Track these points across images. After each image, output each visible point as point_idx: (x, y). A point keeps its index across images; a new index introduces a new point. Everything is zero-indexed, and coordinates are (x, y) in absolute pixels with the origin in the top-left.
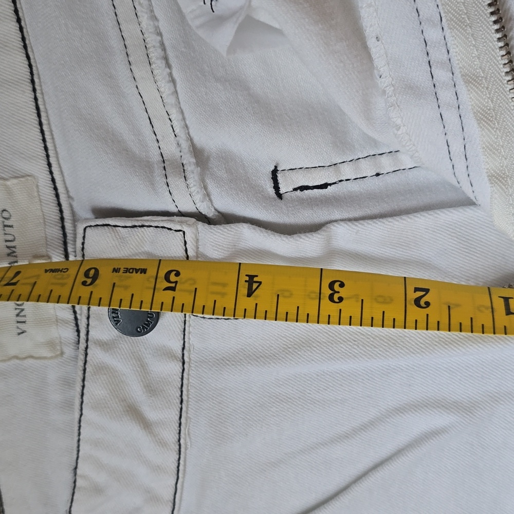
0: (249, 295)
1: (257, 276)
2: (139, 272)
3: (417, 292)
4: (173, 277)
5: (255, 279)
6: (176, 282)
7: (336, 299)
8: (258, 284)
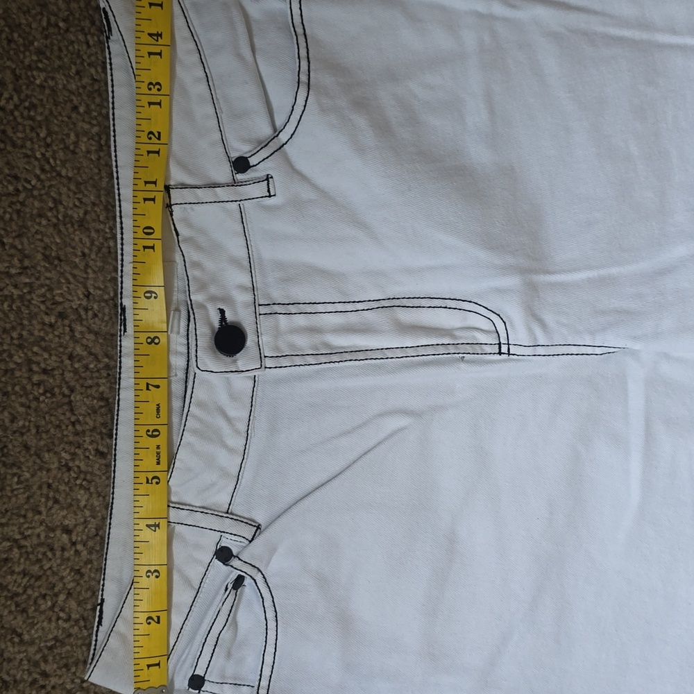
2: (157, 461)
3: (156, 618)
4: (155, 481)
6: (152, 483)
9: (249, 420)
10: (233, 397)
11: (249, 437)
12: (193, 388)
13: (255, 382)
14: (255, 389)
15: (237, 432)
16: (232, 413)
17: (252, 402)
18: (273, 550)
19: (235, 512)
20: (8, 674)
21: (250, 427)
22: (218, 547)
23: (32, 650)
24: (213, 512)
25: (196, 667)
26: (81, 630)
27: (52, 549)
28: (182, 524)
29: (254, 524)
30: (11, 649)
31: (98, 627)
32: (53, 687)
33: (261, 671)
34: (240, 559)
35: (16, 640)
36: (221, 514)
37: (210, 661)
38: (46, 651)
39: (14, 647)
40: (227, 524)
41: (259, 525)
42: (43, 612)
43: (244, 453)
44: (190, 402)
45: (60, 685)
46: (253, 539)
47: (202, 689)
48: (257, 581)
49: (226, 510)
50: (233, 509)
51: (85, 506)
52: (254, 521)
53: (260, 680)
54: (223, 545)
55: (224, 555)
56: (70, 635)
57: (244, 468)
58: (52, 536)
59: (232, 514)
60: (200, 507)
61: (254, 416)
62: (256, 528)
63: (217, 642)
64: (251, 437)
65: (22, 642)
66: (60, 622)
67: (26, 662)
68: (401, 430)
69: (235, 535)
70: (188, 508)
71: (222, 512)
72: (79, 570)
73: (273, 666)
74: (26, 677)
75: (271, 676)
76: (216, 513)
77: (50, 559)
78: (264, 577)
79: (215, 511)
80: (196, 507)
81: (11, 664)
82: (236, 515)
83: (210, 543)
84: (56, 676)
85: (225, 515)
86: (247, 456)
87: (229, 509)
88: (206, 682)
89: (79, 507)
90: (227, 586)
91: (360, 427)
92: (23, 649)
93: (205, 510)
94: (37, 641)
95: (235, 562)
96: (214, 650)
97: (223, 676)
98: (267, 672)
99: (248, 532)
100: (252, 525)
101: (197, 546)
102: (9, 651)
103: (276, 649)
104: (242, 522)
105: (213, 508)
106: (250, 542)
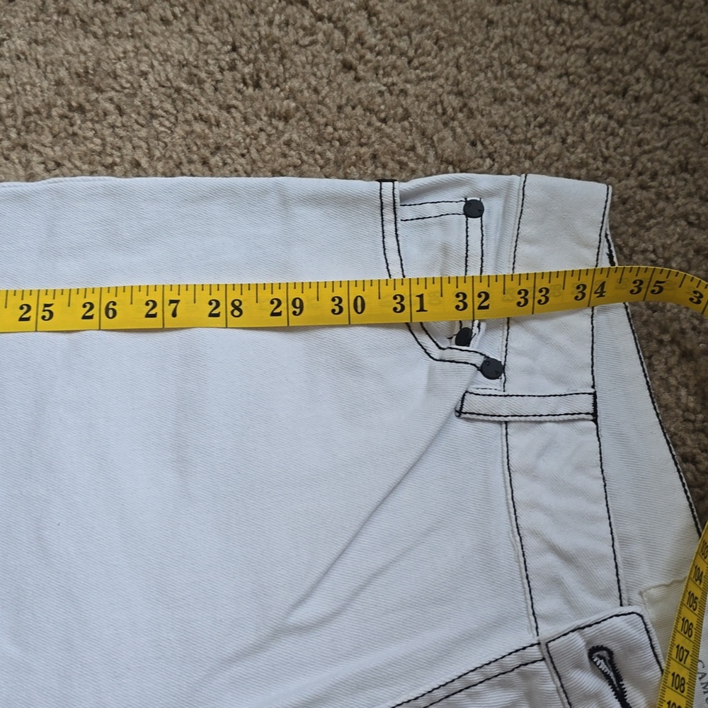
9: (524, 555)
10: (556, 583)
11: (516, 530)
12: (618, 581)
13: (534, 614)
14: (530, 602)
15: (535, 534)
16: (551, 559)
17: (529, 582)
18: (431, 388)
19: (497, 426)
20: (685, 180)
21: (519, 544)
22: (503, 375)
23: (670, 211)
24: (528, 419)
25: (482, 226)
26: (624, 243)
27: (694, 328)
28: (560, 395)
29: (468, 416)
30: (695, 206)
31: (610, 251)
32: (628, 175)
33: (398, 241)
34: (474, 365)
35: (692, 218)
36: (516, 418)
37: (467, 236)
38: (654, 212)
39: (693, 209)
40: (504, 406)
41: (459, 416)
42: (678, 253)
43: (514, 507)
44: (615, 559)
45: (623, 179)
46: (464, 395)
47: (464, 203)
48: (437, 348)
49: (509, 425)
50: (499, 430)
51: (677, 389)
52: (468, 420)
53: (396, 230)
54: (497, 381)
55: (492, 369)
56: (634, 235)
57: (506, 487)
58: (701, 345)
59: (500, 423)
60: (545, 422)
61: (519, 562)
62: (464, 410)
63: (466, 261)
64: (512, 531)
65: (685, 217)
66: (651, 248)
67: (672, 196)
68: (301, 602)
69: (490, 395)
70: (561, 418)
71: (515, 422)
72: (654, 312)
73: (385, 249)
74: (665, 180)
75: (384, 238)
76: (522, 418)
77: (692, 316)
78: (429, 354)
79: (525, 422)
80: (550, 421)
81: (686, 191)
82: (494, 422)
83: (515, 380)
84: (632, 188)
85: (510, 418)
86: (508, 503)
87: (506, 428)
88: (462, 212)
89: (687, 386)
90: (479, 331)
91: (362, 588)
92: (681, 210)
93: (537, 420)
94: (668, 221)
95: (479, 360)
96: (467, 251)
97: (442, 224)
98: (390, 241)
99: (472, 404)
100: (470, 413)
101: (530, 372)
102: (696, 203)
103: (388, 270)
104: (485, 415)
105: (529, 424)
106: (467, 392)
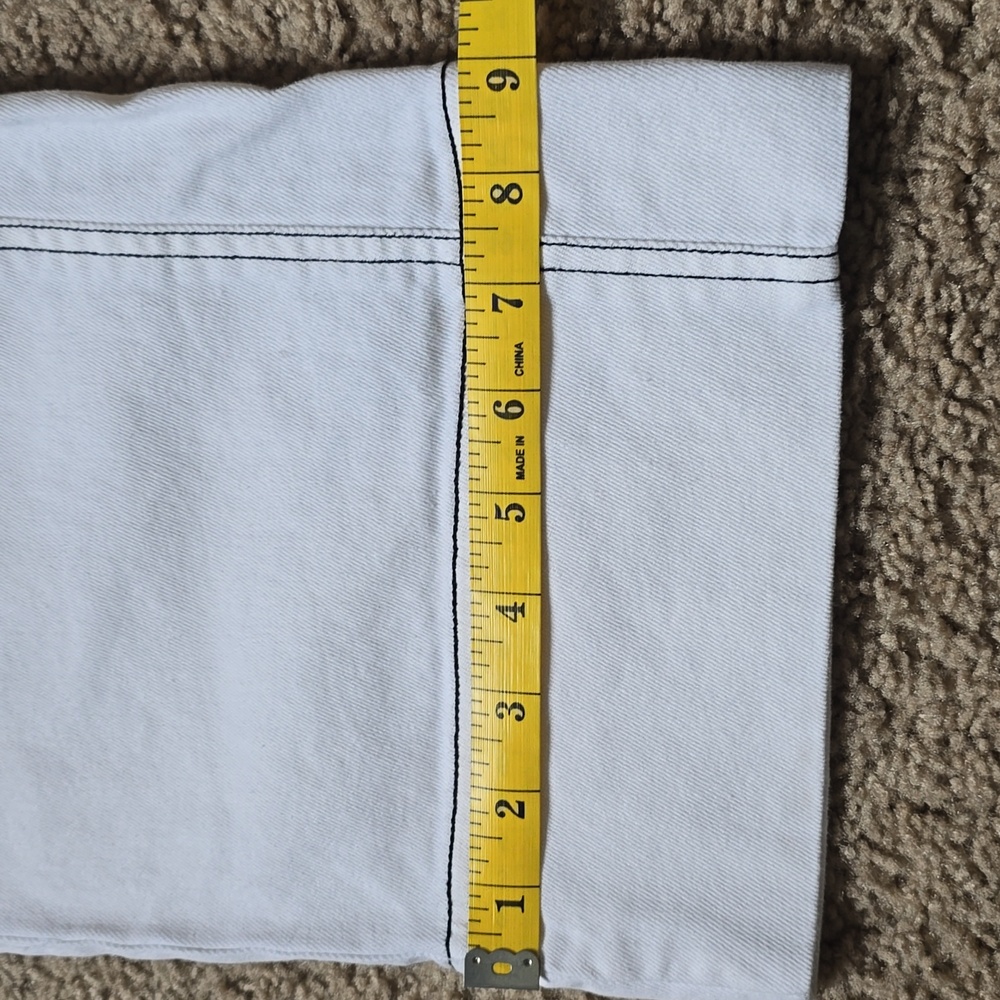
0: (501, 609)
1: (523, 616)
2: (518, 471)
3: (517, 805)
4: (513, 514)
5: (519, 615)
6: (507, 518)
7: (500, 711)
8: (513, 617)
